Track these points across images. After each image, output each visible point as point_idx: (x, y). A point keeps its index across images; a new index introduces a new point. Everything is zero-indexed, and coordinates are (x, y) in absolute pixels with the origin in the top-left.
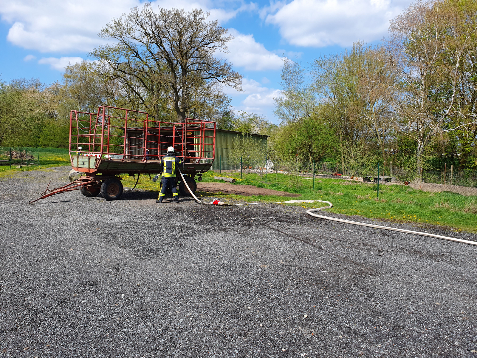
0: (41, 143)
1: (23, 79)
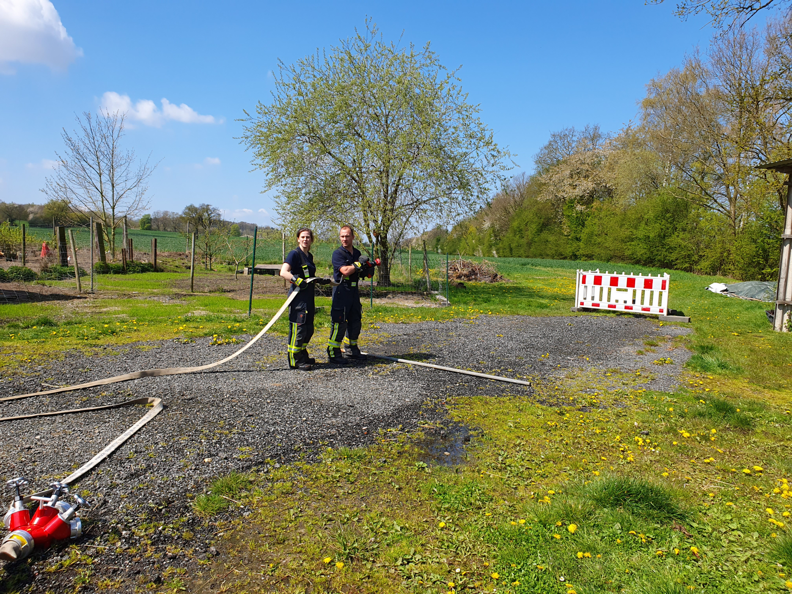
0: (581, 252)
1: (570, 130)
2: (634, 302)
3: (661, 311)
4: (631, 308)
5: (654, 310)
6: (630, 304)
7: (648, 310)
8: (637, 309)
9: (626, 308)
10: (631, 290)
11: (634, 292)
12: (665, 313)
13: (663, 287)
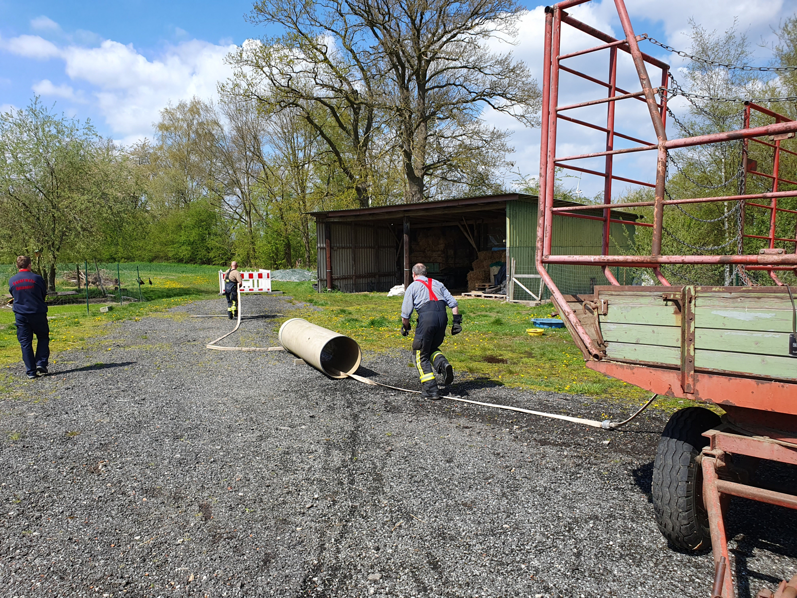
2: (253, 287)
3: (268, 290)
4: (253, 290)
5: (265, 290)
6: (251, 288)
7: (262, 290)
8: (256, 290)
9: (250, 290)
10: (251, 280)
11: (253, 280)
12: (270, 291)
13: (268, 277)
